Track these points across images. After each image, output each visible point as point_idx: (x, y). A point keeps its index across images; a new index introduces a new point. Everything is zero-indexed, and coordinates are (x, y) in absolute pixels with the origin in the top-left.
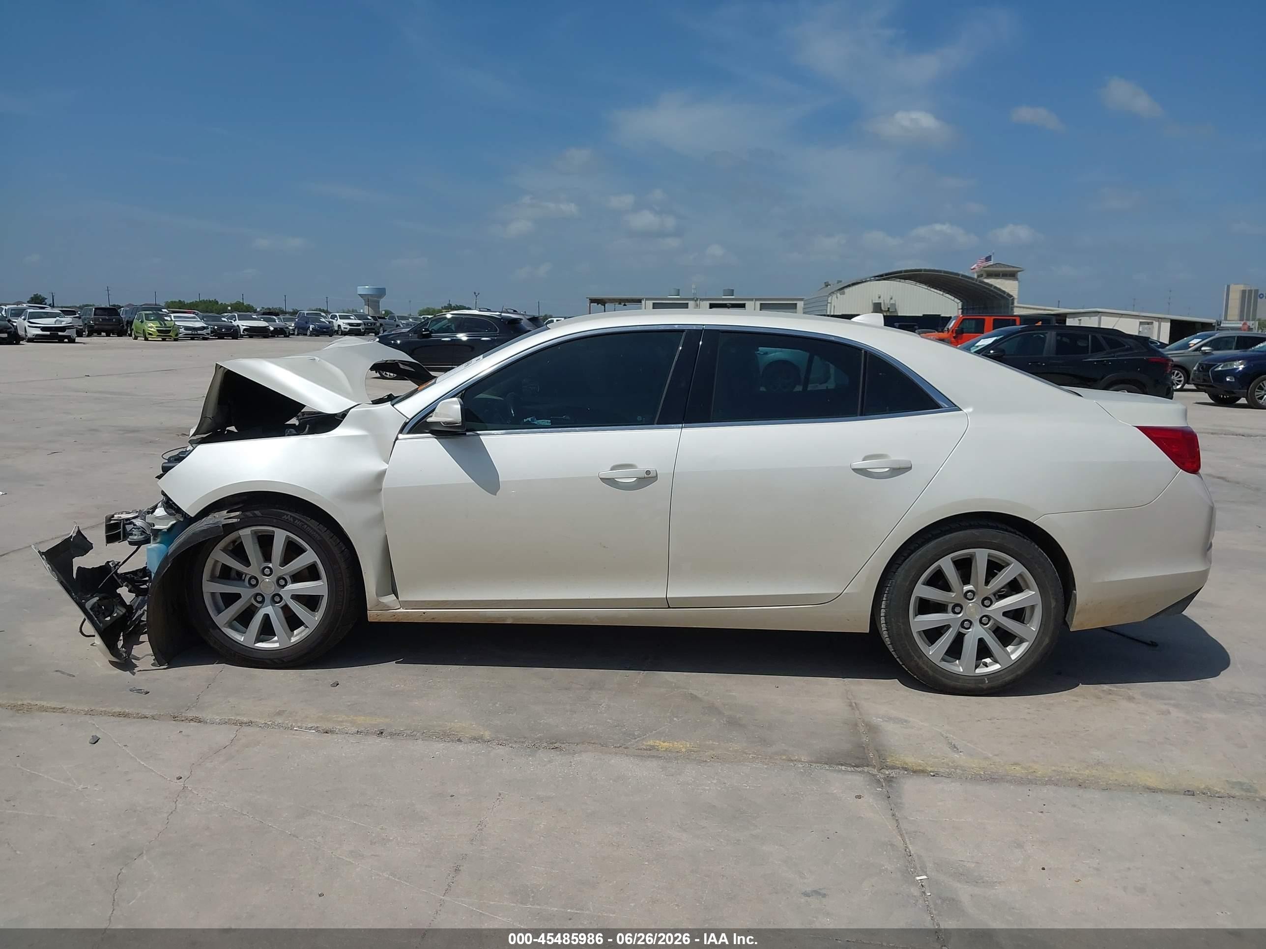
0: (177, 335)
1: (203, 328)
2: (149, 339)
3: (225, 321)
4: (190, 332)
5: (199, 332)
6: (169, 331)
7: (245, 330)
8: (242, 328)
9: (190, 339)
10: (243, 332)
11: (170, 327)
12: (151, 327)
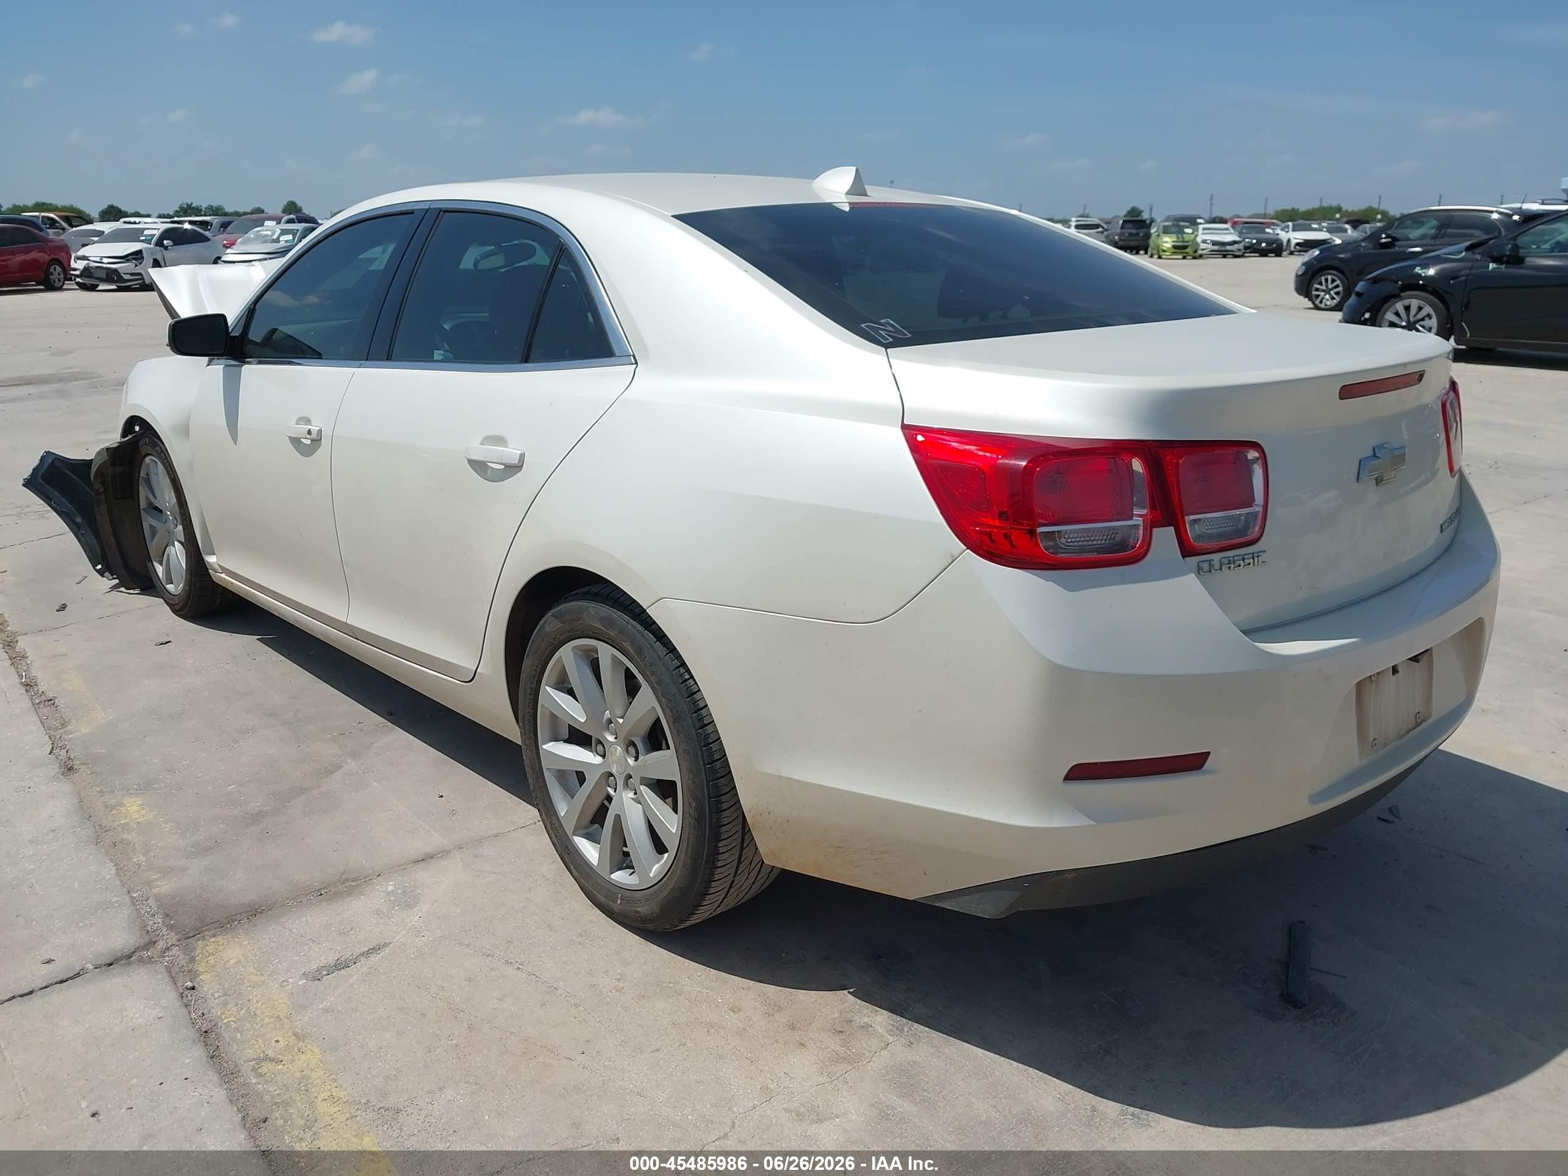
0: (1196, 251)
1: (1235, 242)
2: (1164, 257)
3: (1269, 233)
4: (1216, 248)
5: (1229, 248)
6: (1186, 247)
7: (1298, 244)
8: (1294, 242)
9: (1220, 256)
10: (1295, 248)
11: (1188, 242)
12: (1166, 242)
